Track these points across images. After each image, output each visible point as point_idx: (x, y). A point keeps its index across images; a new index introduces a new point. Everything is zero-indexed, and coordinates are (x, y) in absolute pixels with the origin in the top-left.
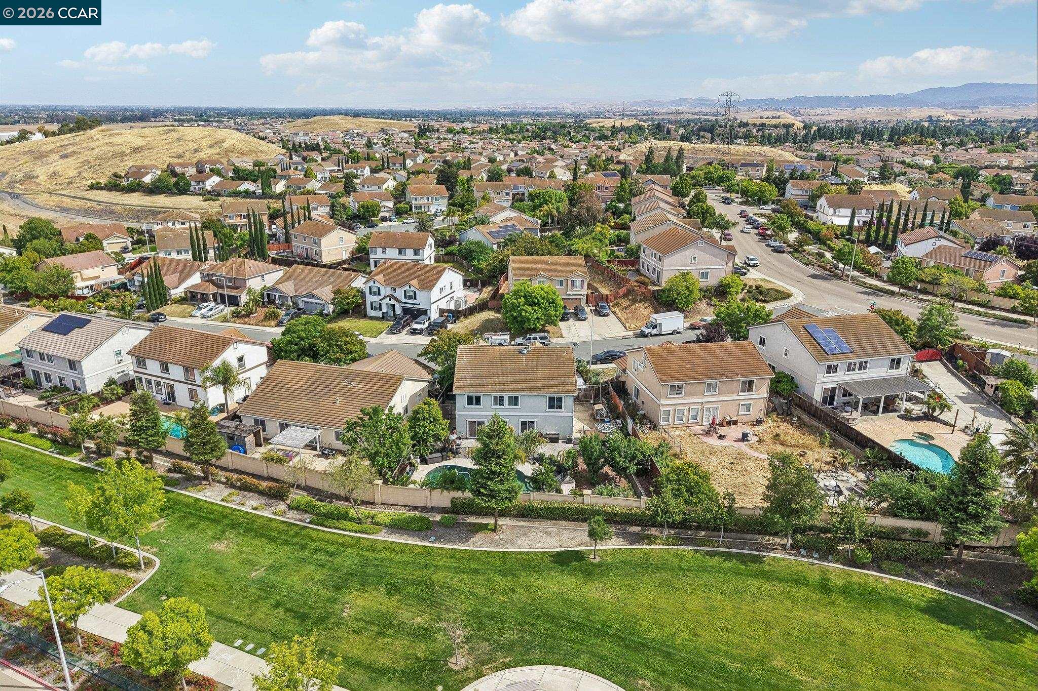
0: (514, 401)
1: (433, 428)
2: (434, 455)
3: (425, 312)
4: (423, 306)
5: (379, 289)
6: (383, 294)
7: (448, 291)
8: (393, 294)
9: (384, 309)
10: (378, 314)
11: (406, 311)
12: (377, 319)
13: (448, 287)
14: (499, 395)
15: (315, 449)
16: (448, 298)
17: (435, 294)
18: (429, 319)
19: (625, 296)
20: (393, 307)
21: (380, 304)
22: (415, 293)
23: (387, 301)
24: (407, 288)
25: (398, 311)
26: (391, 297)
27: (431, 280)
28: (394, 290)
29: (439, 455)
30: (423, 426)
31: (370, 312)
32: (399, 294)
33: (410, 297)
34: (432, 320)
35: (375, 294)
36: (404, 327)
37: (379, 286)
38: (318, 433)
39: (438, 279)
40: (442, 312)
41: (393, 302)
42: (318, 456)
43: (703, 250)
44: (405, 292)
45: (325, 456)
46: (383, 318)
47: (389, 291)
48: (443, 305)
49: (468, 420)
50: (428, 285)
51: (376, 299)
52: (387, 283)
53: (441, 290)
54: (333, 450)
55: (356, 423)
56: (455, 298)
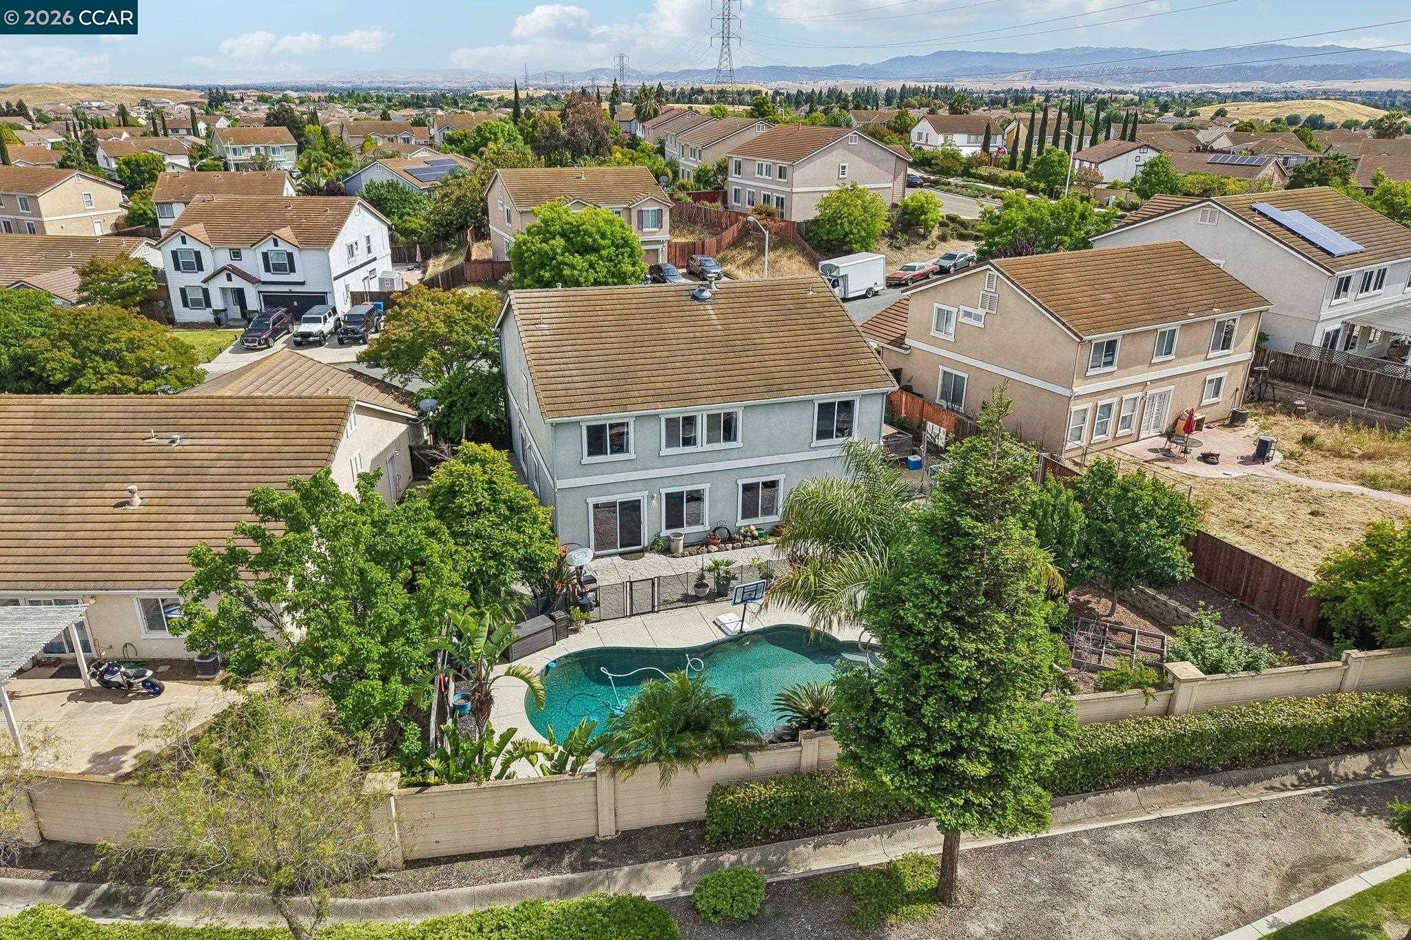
0: (726, 427)
1: (514, 536)
2: (530, 626)
3: (320, 299)
4: (312, 287)
5: (198, 254)
6: (209, 269)
7: (361, 256)
8: (236, 264)
9: (217, 302)
10: (206, 315)
11: (271, 300)
12: (204, 326)
13: (363, 245)
14: (679, 412)
15: (71, 671)
16: (364, 272)
17: (337, 257)
18: (334, 311)
19: (737, 243)
20: (239, 295)
21: (206, 292)
22: (290, 256)
23: (222, 281)
24: (268, 246)
25: (253, 302)
26: (230, 272)
27: (324, 227)
28: (236, 254)
29: (542, 622)
30: (478, 536)
31: (181, 313)
32: (251, 261)
33: (279, 268)
34: (340, 314)
35: (188, 267)
36: (275, 334)
37: (197, 247)
38: (71, 616)
39: (340, 224)
40: (357, 298)
41: (237, 282)
42: (87, 695)
43: (858, 154)
44: (265, 255)
45: (118, 692)
46: (219, 322)
47: (224, 258)
48: (357, 283)
49: (592, 501)
50: (321, 238)
51: (193, 280)
52: (216, 240)
53: (351, 250)
54: (142, 664)
55: (235, 557)
56: (379, 273)
